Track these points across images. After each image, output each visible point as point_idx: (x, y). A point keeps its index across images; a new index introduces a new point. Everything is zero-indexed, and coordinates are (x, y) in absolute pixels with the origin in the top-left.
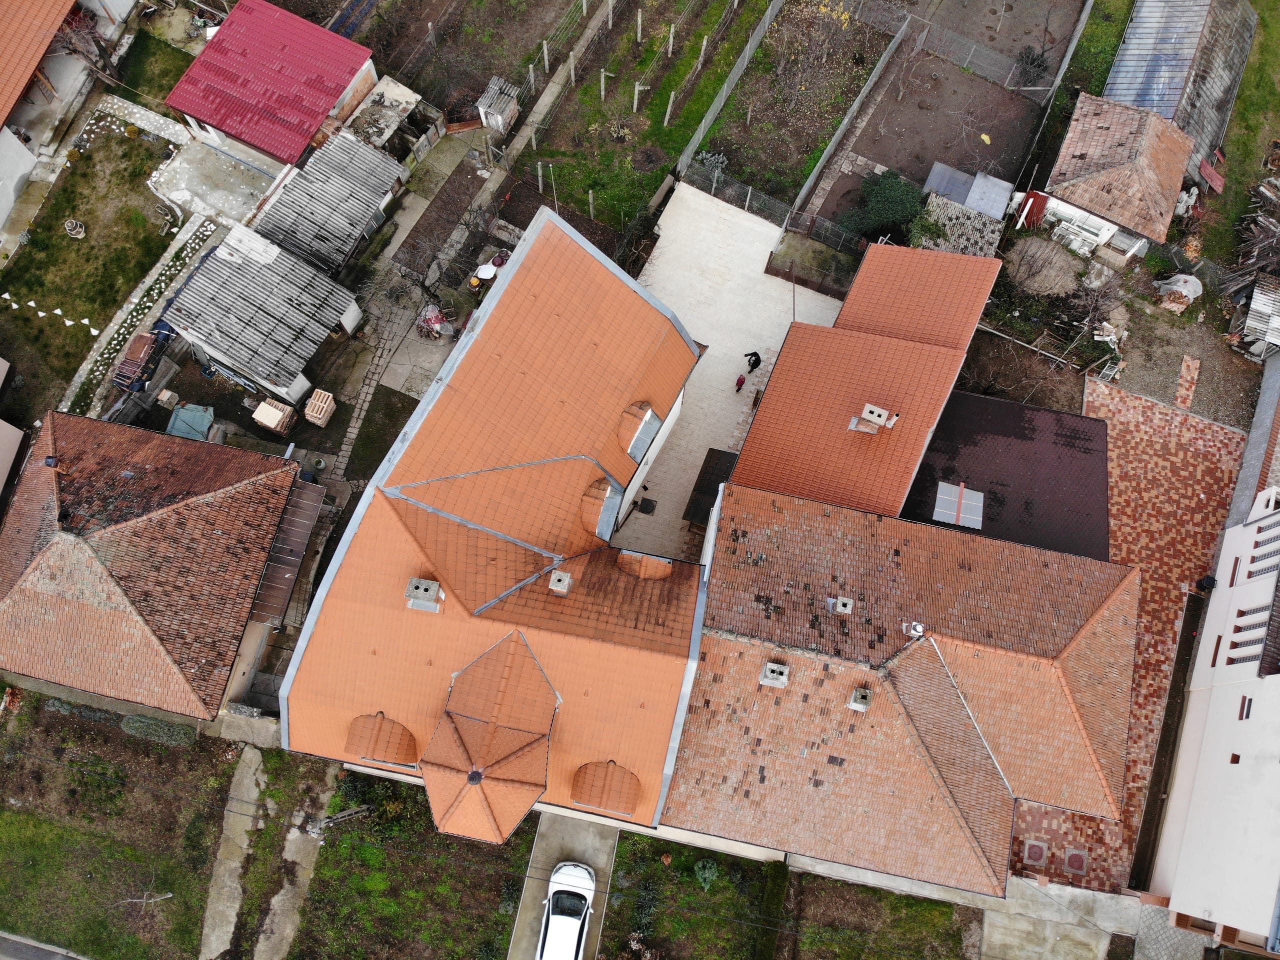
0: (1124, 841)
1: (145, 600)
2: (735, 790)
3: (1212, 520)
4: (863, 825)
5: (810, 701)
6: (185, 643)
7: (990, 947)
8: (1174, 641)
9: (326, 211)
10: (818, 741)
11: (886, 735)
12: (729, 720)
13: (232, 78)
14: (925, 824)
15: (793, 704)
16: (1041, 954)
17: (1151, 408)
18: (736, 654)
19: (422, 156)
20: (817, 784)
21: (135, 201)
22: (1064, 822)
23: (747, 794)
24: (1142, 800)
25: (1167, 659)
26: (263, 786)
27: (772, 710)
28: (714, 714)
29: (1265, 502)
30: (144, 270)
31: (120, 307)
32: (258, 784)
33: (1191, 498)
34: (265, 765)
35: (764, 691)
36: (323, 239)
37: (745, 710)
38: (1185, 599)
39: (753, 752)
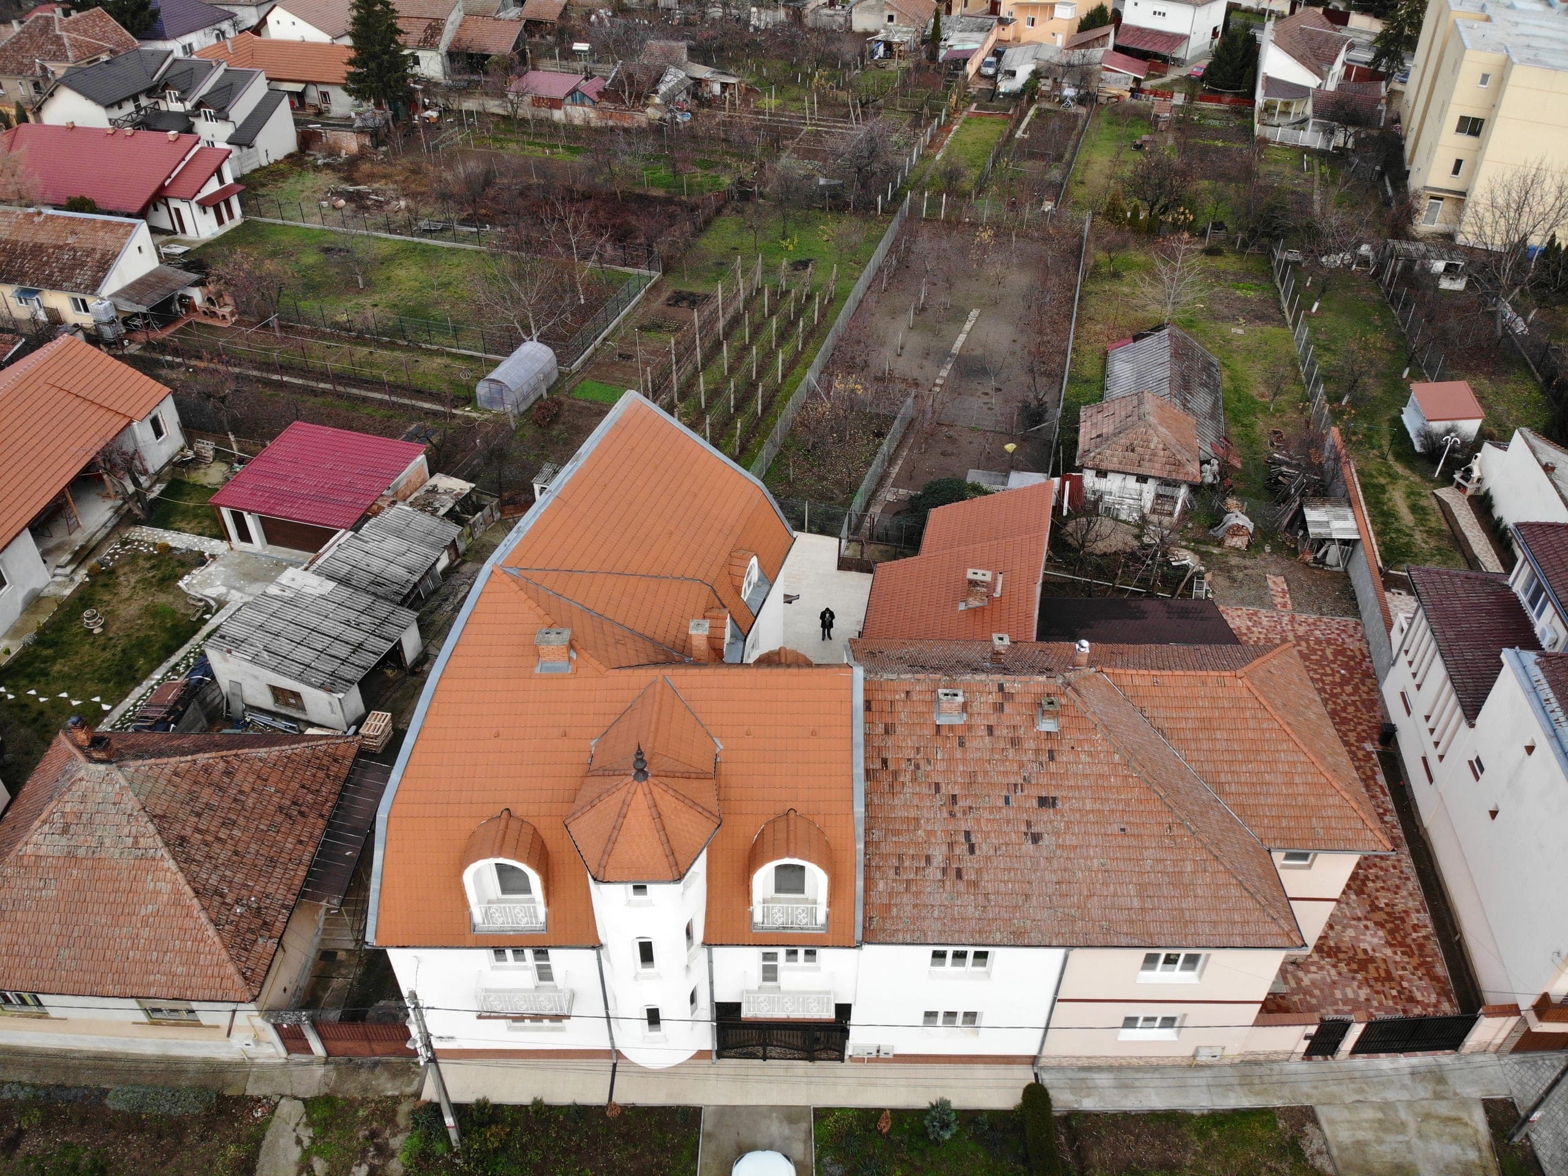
0: (1438, 994)
1: (181, 845)
2: (944, 871)
3: (1365, 689)
4: (1105, 884)
5: (996, 733)
6: (224, 903)
7: (1342, 1149)
8: (1385, 794)
9: (384, 563)
10: (1020, 781)
11: (1090, 754)
12: (914, 780)
14: (1175, 862)
15: (979, 742)
16: (1407, 1142)
17: (1255, 614)
18: (903, 695)
20: (1036, 838)
21: (163, 599)
22: (1359, 988)
23: (959, 873)
24: (1434, 946)
25: (1386, 811)
26: (306, 1142)
27: (958, 754)
28: (895, 774)
29: (1399, 631)
30: (170, 651)
31: (139, 684)
32: (299, 1141)
33: (1333, 675)
34: (309, 1115)
35: (944, 732)
36: (379, 584)
37: (929, 762)
38: (1375, 756)
39: (952, 815)
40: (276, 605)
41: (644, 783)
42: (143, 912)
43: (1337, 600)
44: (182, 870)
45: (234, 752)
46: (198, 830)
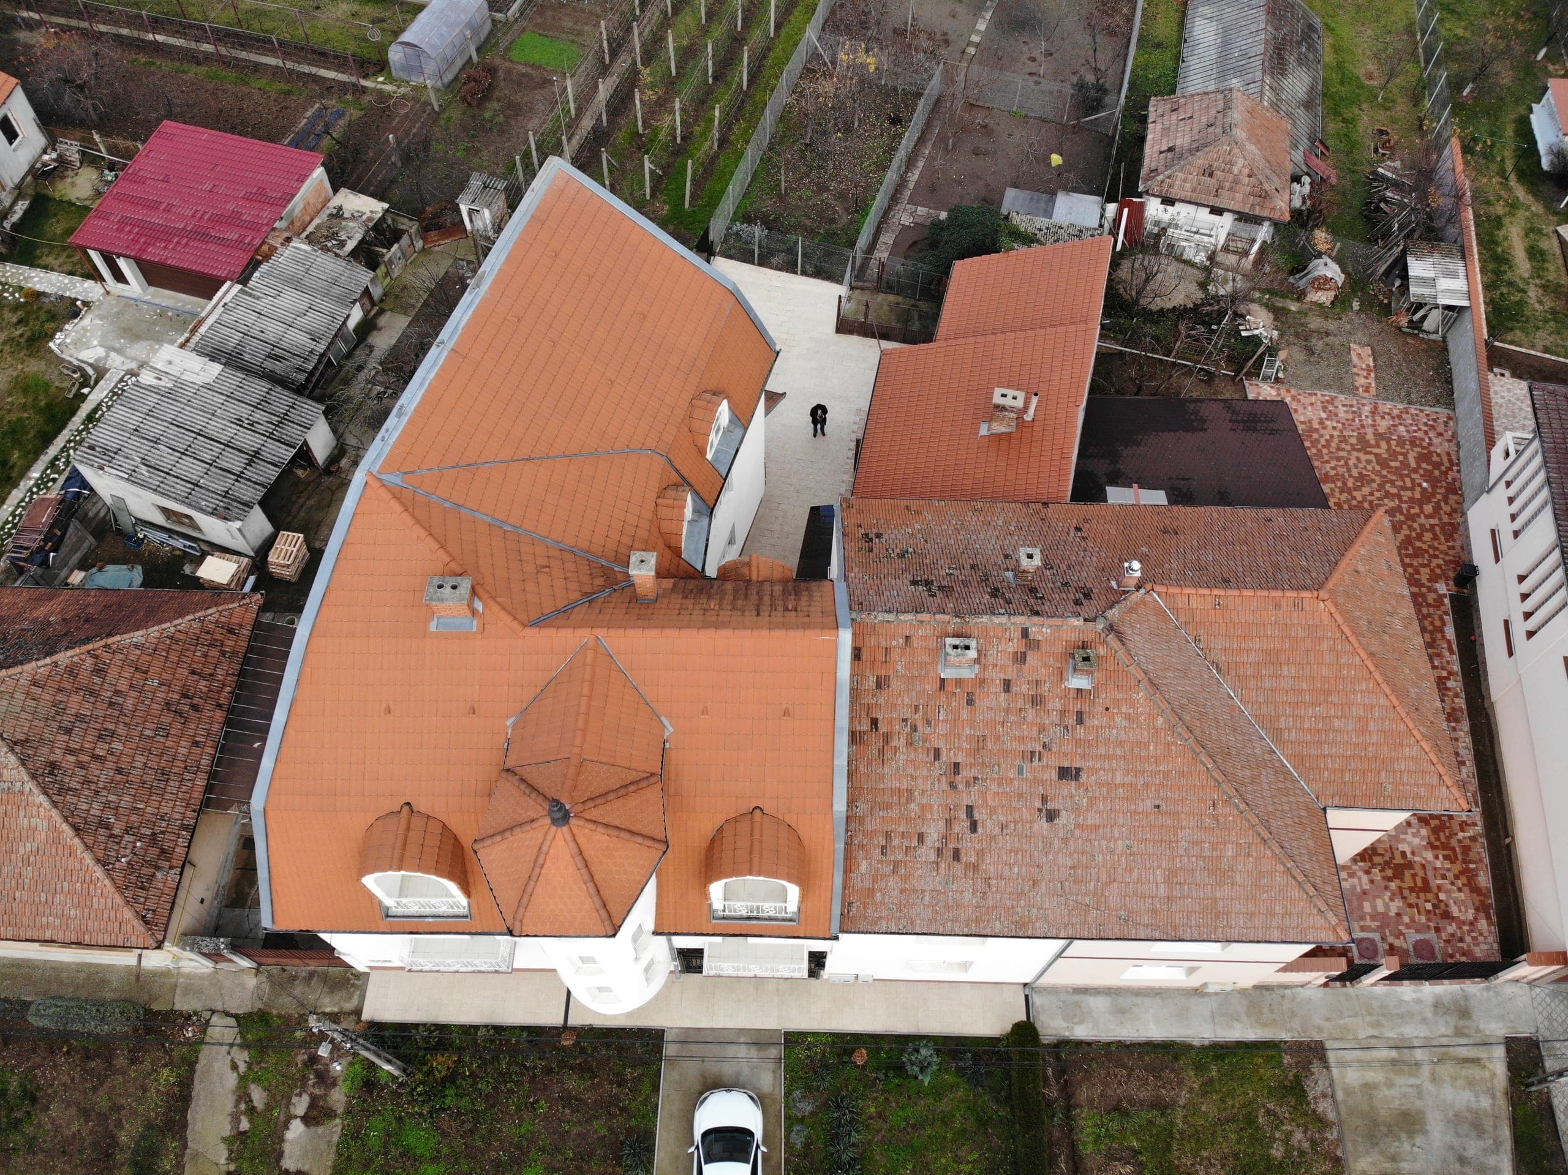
0: (1477, 909)
1: (51, 773)
2: (939, 852)
3: (1447, 508)
4: (1129, 870)
5: (1014, 689)
6: (112, 836)
7: (1348, 1092)
8: (1451, 652)
9: (280, 328)
10: (1038, 748)
11: (1128, 717)
12: (910, 744)
13: (154, 206)
14: (1214, 846)
15: (992, 699)
16: (1418, 1086)
17: (1332, 401)
18: (901, 641)
19: (396, 271)
20: (1052, 816)
21: (34, 366)
22: (1391, 900)
23: (956, 855)
24: (1481, 851)
25: (1450, 673)
26: (242, 1068)
27: (965, 714)
28: (887, 737)
29: (1503, 455)
30: (47, 440)
31: (16, 485)
32: (234, 1067)
33: (1412, 489)
34: (243, 1037)
35: (949, 687)
36: (278, 358)
37: (929, 723)
38: (1447, 601)
39: (953, 786)
40: (153, 399)
41: (565, 829)
42: (22, 851)
43: (1431, 382)
44: (55, 804)
45: (102, 643)
46: (70, 751)
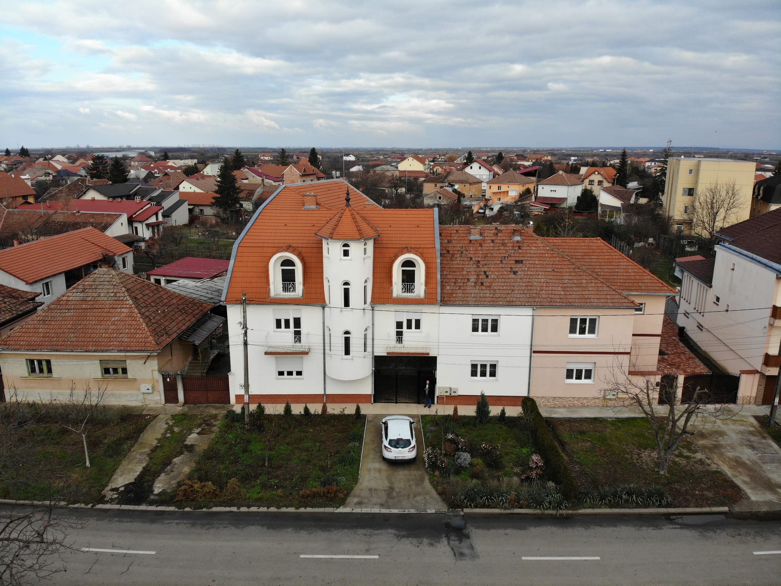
1: (135, 299)
2: (475, 283)
4: (547, 287)
5: (495, 242)
6: (151, 321)
10: (507, 256)
11: (536, 247)
12: (461, 256)
15: (488, 245)
18: (455, 231)
20: (515, 273)
23: (482, 284)
26: (171, 424)
27: (479, 248)
28: (453, 255)
32: (167, 424)
34: (173, 418)
35: (473, 242)
37: (467, 251)
39: (478, 267)
41: (349, 207)
42: (113, 320)
44: (135, 305)
46: (143, 299)
